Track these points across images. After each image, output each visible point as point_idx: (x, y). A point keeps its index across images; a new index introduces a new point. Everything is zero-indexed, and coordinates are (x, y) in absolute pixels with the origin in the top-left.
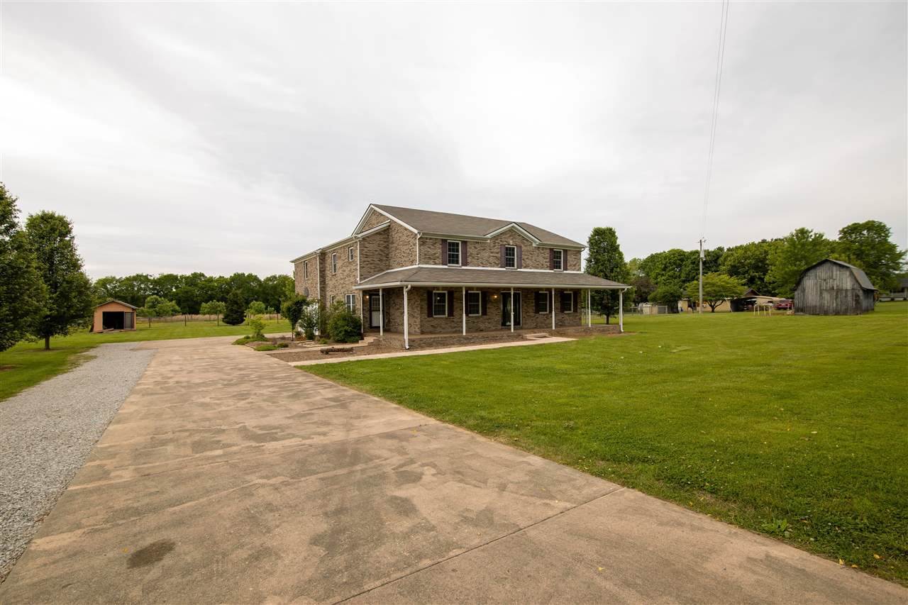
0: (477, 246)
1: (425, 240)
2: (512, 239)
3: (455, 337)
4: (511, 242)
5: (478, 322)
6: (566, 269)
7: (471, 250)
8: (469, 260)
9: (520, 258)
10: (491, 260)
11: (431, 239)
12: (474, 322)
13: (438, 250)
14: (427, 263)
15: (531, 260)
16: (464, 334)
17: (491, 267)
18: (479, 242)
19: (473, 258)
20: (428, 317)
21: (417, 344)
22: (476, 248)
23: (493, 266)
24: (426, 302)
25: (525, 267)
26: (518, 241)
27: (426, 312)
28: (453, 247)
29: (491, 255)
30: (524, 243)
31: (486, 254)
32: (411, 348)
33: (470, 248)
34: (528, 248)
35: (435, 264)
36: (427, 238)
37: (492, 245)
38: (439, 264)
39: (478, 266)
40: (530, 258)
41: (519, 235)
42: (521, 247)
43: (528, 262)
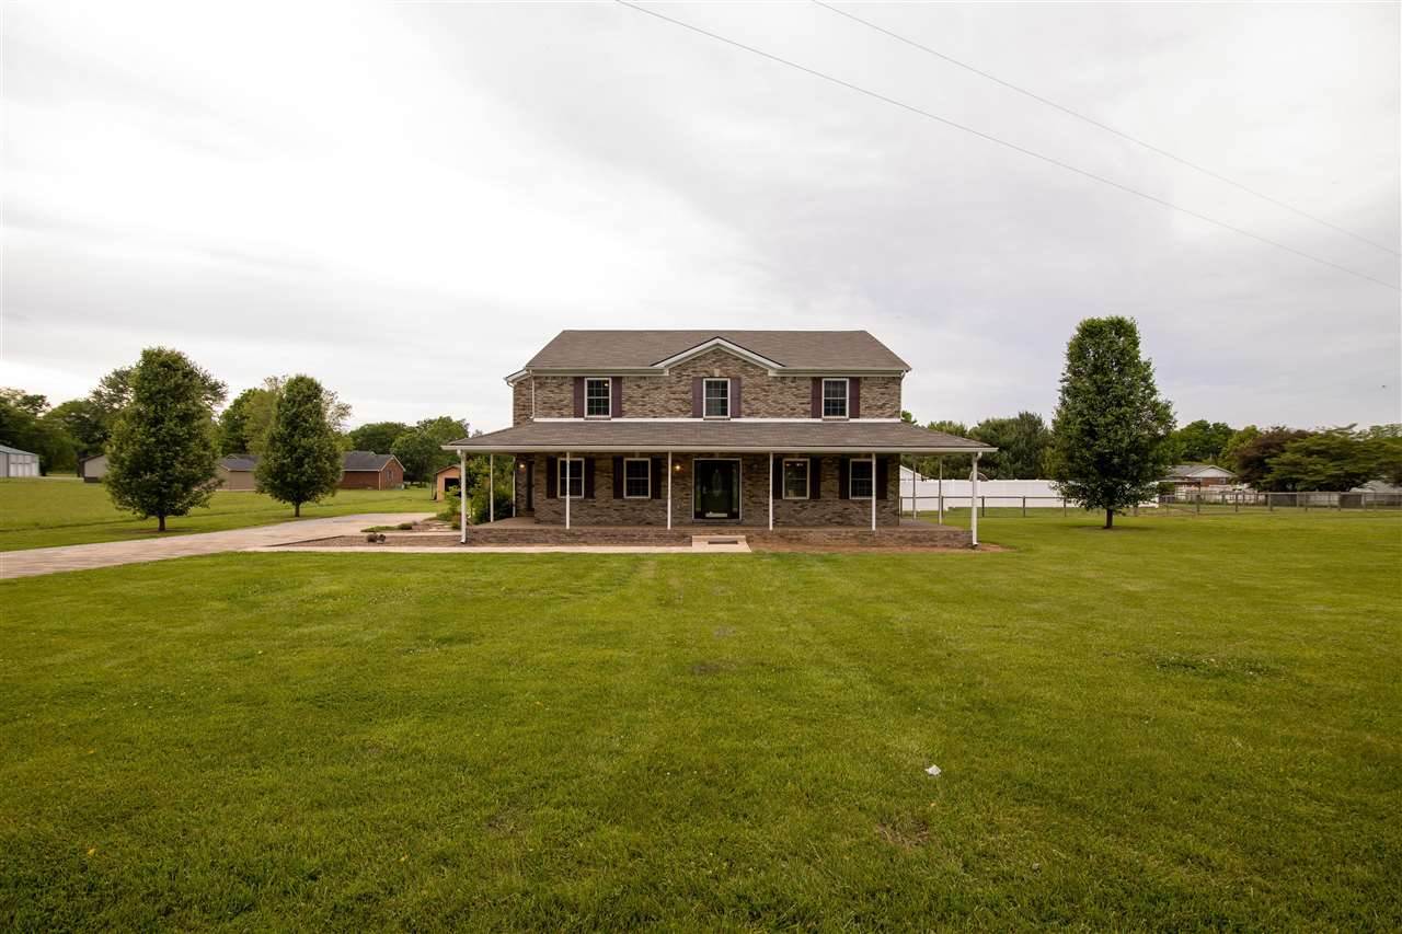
0: (641, 383)
1: (543, 380)
2: (719, 367)
3: (549, 532)
4: (717, 372)
5: (642, 510)
6: (855, 414)
7: (626, 391)
8: (626, 407)
9: (738, 399)
10: (671, 405)
11: (554, 378)
12: (634, 510)
13: (567, 394)
14: (546, 416)
15: (765, 402)
16: (568, 527)
17: (670, 416)
18: (648, 378)
19: (635, 403)
20: (548, 497)
21: (481, 537)
22: (639, 387)
23: (677, 416)
24: (545, 475)
25: (749, 415)
26: (733, 369)
27: (545, 490)
28: (597, 388)
29: (673, 396)
30: (746, 372)
31: (660, 397)
32: (469, 542)
33: (629, 388)
34: (758, 380)
35: (562, 416)
36: (547, 378)
37: (674, 379)
38: (569, 416)
39: (645, 416)
40: (761, 396)
41: (737, 359)
42: (739, 379)
43: (757, 405)
